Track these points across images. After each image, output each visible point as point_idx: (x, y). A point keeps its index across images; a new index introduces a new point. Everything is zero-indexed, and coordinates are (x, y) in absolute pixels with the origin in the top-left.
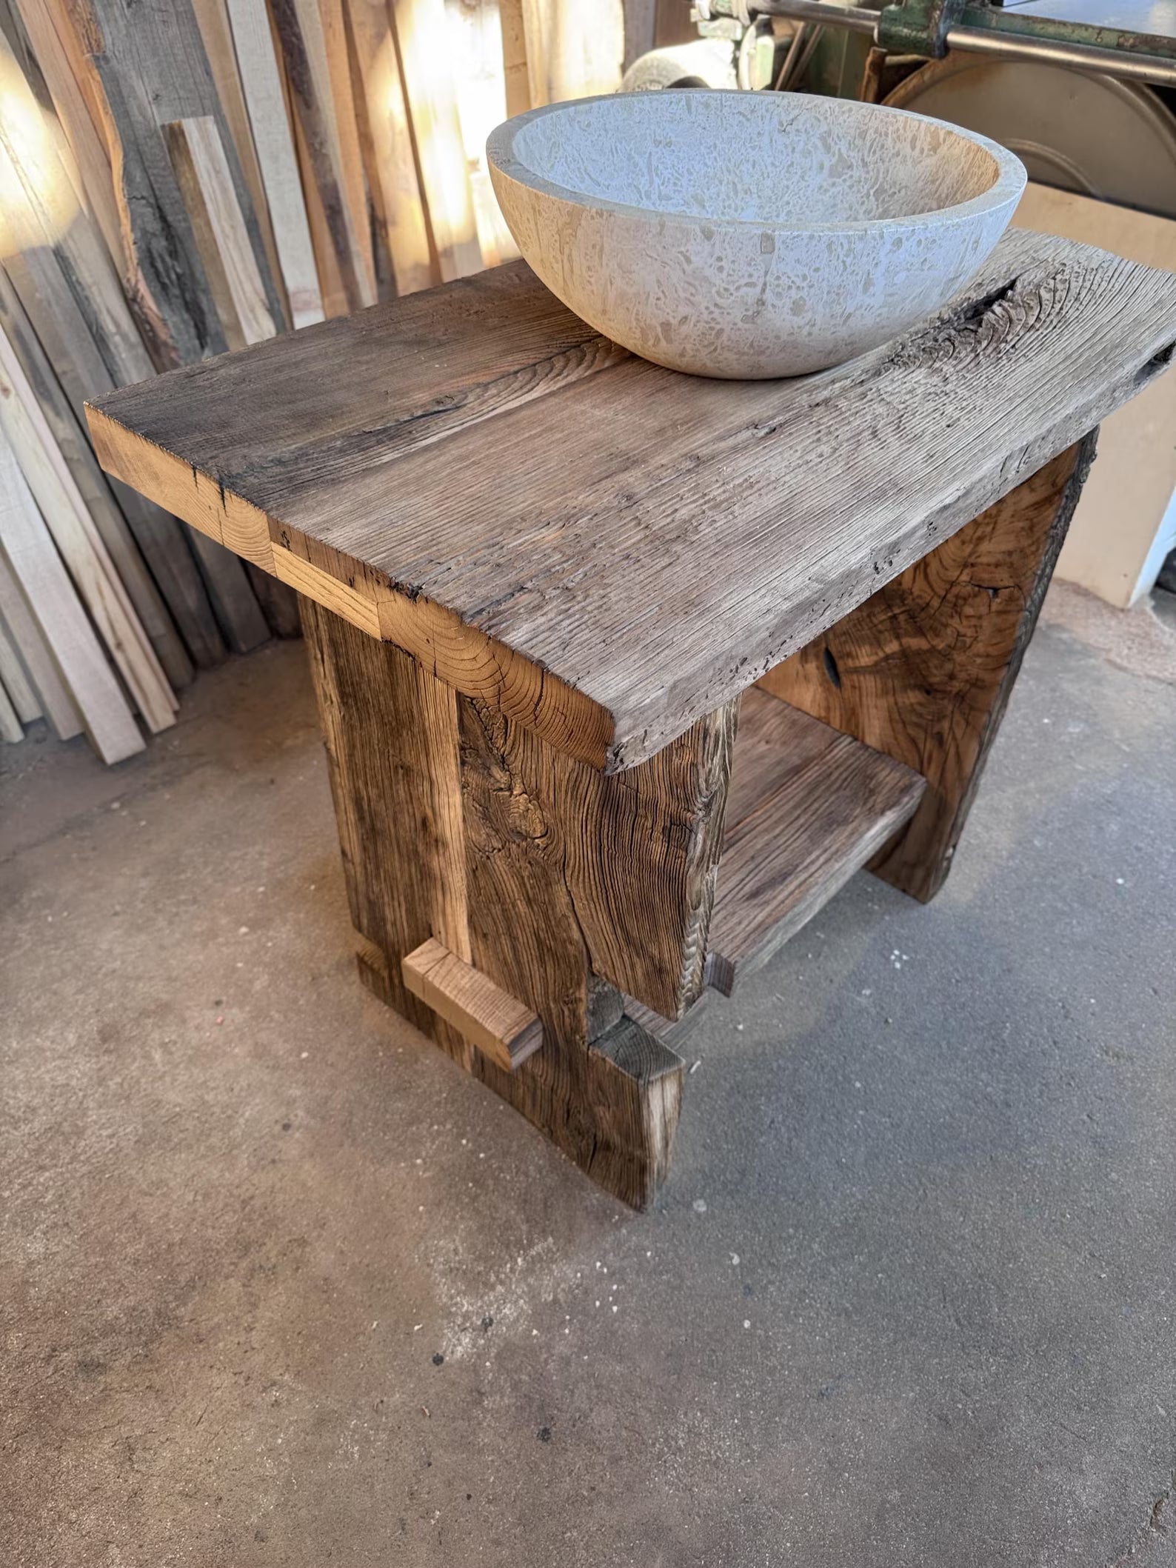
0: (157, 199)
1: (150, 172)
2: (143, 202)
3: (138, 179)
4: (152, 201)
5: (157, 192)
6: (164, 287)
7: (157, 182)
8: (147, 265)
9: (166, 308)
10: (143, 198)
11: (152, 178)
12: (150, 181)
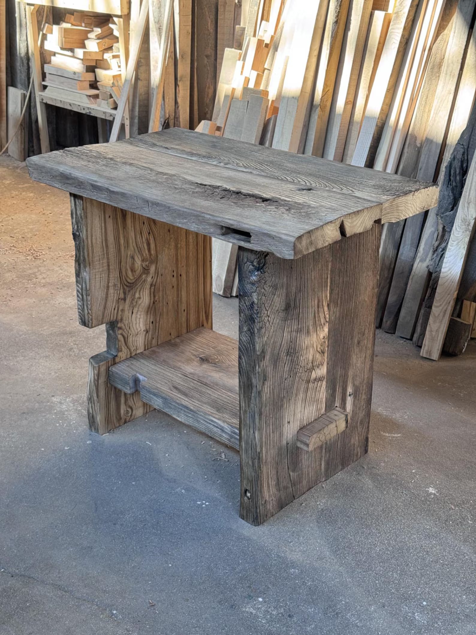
0: (468, 147)
1: (473, 137)
2: (463, 146)
3: (465, 138)
4: (466, 147)
5: (470, 145)
6: (450, 179)
7: (473, 142)
8: (448, 169)
9: (445, 187)
10: (462, 145)
11: (472, 139)
12: (470, 139)
